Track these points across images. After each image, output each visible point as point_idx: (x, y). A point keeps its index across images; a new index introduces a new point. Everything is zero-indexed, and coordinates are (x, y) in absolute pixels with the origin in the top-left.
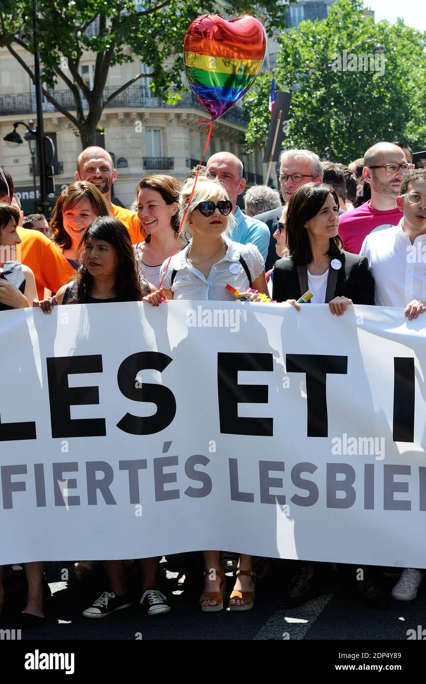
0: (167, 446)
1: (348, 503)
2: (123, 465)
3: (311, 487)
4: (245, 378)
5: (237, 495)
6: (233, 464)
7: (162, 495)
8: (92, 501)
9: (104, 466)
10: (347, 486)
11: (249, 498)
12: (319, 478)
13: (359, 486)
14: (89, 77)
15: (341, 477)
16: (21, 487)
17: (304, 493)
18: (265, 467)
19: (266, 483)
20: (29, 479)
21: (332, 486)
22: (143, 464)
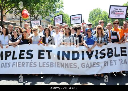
0: (31, 61)
1: (53, 67)
2: (26, 63)
3: (49, 65)
4: (41, 53)
5: (40, 66)
6: (40, 63)
7: (30, 67)
8: (22, 67)
9: (24, 63)
10: (53, 65)
11: (41, 67)
12: (50, 64)
13: (54, 65)
14: (36, 17)
15: (52, 64)
16: (14, 65)
17: (48, 66)
18: (43, 63)
19: (43, 65)
20: (15, 64)
21: (51, 65)
22: (28, 63)
